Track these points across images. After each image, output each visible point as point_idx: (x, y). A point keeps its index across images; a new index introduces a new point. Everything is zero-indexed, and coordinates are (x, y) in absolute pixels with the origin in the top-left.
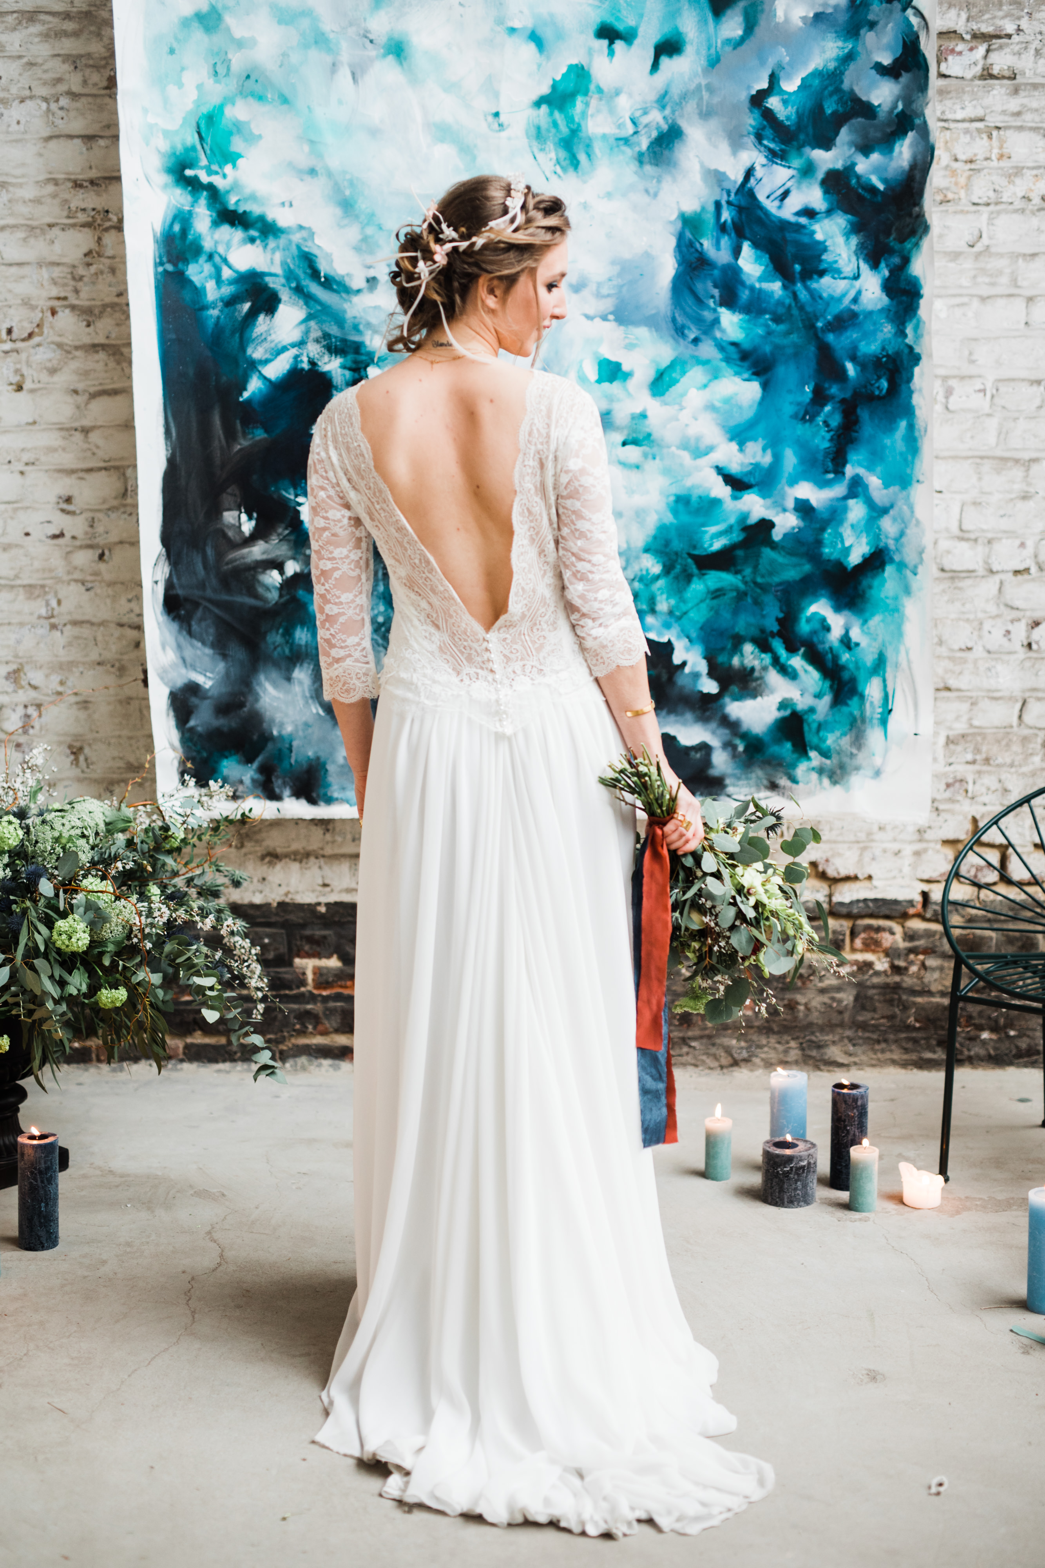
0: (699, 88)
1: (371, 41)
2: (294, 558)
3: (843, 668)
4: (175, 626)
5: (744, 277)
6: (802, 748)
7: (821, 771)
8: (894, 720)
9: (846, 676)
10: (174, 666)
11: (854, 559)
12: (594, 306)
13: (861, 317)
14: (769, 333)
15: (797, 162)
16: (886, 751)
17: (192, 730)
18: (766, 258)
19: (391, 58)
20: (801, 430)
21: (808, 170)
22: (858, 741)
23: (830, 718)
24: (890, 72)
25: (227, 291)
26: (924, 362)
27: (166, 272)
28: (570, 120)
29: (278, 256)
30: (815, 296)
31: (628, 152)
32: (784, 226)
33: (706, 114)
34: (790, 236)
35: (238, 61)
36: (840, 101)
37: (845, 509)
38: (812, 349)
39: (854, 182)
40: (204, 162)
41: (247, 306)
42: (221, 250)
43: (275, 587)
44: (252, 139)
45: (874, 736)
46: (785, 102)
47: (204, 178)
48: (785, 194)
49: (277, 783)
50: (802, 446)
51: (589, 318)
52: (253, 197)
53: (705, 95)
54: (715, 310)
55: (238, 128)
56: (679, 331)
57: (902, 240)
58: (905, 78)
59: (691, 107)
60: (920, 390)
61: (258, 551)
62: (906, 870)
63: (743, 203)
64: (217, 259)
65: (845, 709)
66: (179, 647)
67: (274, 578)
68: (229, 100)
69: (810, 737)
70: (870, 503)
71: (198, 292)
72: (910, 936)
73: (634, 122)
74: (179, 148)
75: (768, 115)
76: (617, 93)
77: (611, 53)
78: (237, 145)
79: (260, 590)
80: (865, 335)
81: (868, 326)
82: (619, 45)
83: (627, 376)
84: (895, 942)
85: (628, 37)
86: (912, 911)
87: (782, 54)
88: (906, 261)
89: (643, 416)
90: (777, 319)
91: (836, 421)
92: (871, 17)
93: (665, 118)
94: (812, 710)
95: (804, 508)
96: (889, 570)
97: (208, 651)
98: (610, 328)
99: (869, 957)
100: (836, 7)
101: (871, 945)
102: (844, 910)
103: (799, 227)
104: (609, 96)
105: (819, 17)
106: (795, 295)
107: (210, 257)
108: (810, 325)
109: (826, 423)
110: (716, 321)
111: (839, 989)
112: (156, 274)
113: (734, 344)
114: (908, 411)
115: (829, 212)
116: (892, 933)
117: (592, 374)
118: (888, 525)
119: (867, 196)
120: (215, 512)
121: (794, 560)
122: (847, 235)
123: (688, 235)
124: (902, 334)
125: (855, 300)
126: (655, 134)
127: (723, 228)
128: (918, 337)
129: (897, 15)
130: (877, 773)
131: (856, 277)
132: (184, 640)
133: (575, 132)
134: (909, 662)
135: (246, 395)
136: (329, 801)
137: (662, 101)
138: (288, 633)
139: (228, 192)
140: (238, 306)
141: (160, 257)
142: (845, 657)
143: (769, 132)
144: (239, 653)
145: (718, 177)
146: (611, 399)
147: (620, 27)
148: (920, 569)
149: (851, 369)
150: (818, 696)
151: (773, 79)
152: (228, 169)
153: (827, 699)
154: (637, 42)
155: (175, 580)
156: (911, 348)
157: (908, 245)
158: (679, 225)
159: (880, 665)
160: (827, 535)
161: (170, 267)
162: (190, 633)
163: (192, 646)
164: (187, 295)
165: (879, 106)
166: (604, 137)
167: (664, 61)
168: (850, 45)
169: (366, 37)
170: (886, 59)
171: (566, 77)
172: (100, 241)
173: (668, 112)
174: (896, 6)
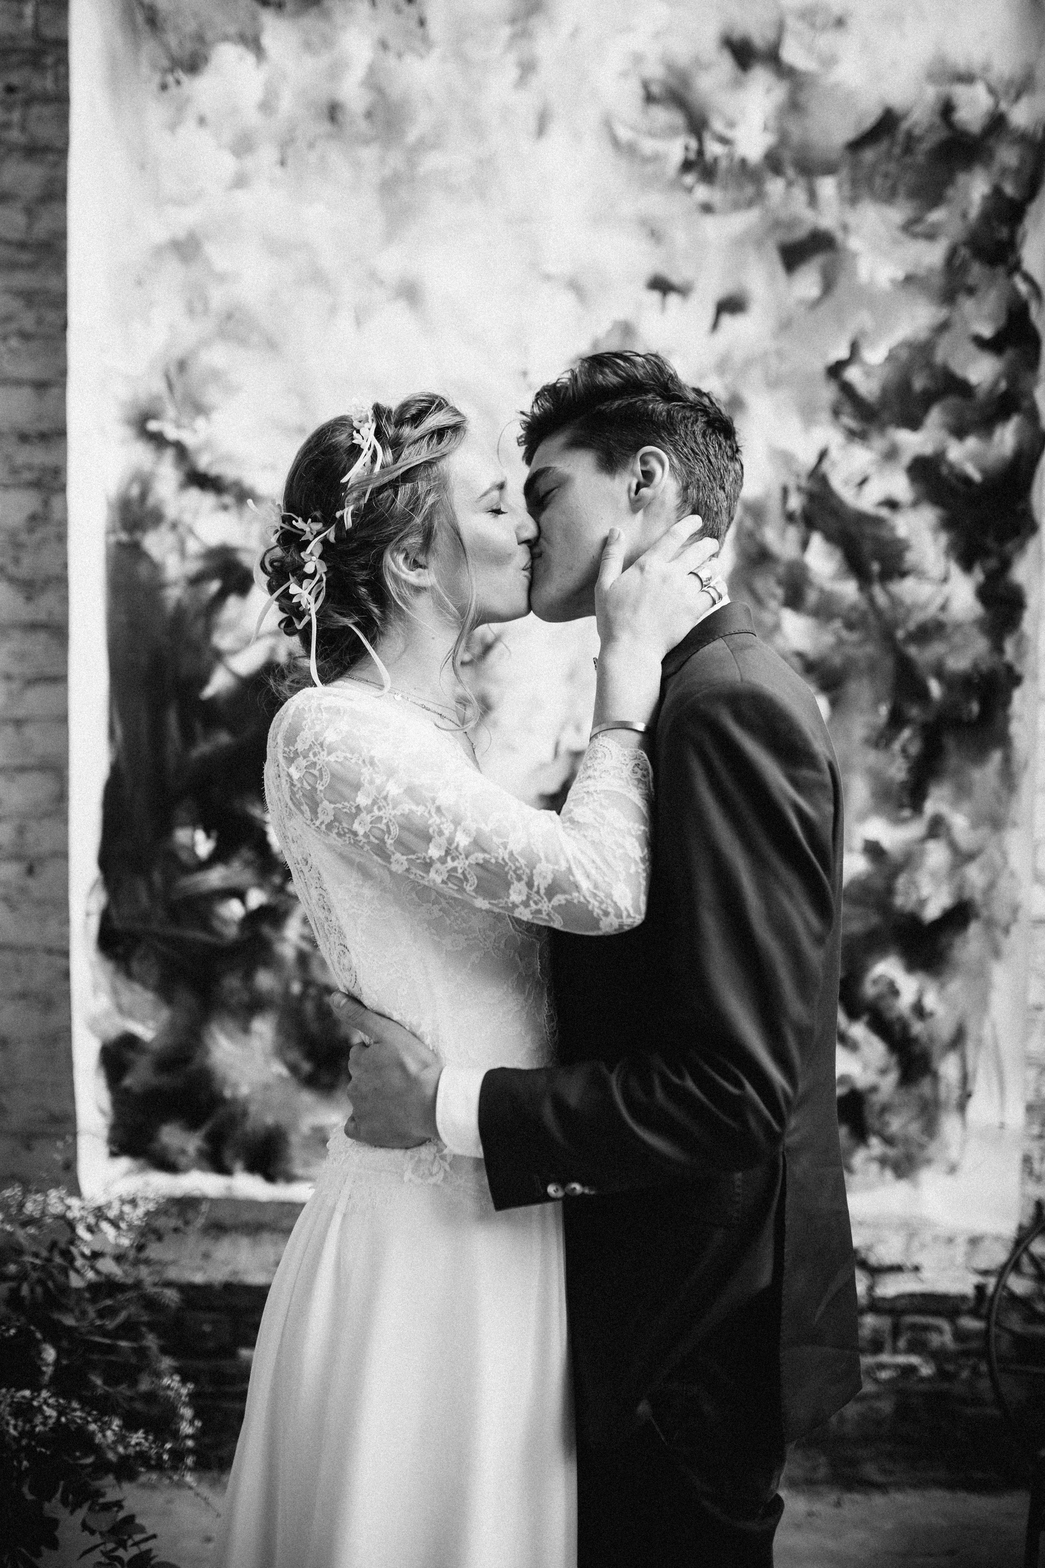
0: (766, 354)
1: (382, 283)
2: (260, 886)
3: (915, 1040)
4: (110, 966)
5: (811, 575)
6: (860, 1134)
7: (883, 1161)
8: (975, 1107)
9: (917, 1050)
10: (107, 1015)
11: (932, 912)
13: (949, 630)
14: (840, 642)
15: (879, 443)
16: (964, 1142)
17: (127, 1091)
18: (838, 555)
19: (402, 303)
20: (872, 757)
21: (891, 454)
22: (931, 1127)
23: (897, 1100)
24: (994, 345)
25: (194, 567)
26: (1027, 684)
27: (119, 542)
29: (256, 529)
30: (895, 601)
32: (862, 518)
33: (774, 383)
34: (868, 530)
35: (218, 297)
36: (933, 376)
37: (922, 853)
38: (888, 664)
39: (944, 470)
40: (171, 412)
41: (214, 586)
42: (187, 518)
43: (235, 922)
44: (230, 389)
45: (950, 1125)
46: (868, 373)
47: (171, 433)
48: (863, 482)
49: (228, 1155)
50: (876, 776)
52: (228, 458)
53: (773, 361)
54: (776, 614)
55: (215, 375)
57: (1002, 539)
58: (1010, 353)
59: (756, 374)
60: (1021, 718)
61: (215, 877)
62: (960, 1259)
63: (816, 488)
64: (181, 529)
65: (915, 1091)
66: (115, 992)
67: (234, 909)
68: (205, 343)
69: (872, 1121)
70: (953, 846)
71: (156, 568)
72: (960, 1335)
74: (143, 396)
75: (847, 389)
77: (663, 307)
78: (212, 395)
79: (216, 924)
80: (954, 649)
81: (957, 639)
82: (673, 299)
84: (943, 1344)
85: (683, 291)
86: (965, 1307)
88: (1006, 564)
90: (850, 626)
91: (914, 749)
92: (971, 280)
93: (726, 387)
94: (874, 1089)
95: (874, 850)
96: (974, 928)
97: (150, 996)
99: (914, 1360)
100: (931, 270)
101: (917, 1346)
102: (887, 1306)
103: (878, 521)
105: (910, 280)
106: (871, 600)
107: (174, 526)
108: (887, 635)
109: (904, 750)
110: (777, 627)
111: (877, 1396)
112: (108, 546)
113: (800, 655)
114: (1004, 740)
115: (915, 504)
116: (939, 1331)
118: (975, 875)
119: (961, 487)
120: (166, 829)
121: (859, 910)
122: (936, 530)
123: (748, 524)
124: (998, 648)
125: (943, 608)
127: (790, 517)
128: (1021, 653)
129: (1001, 280)
130: (953, 1169)
131: (945, 580)
132: (121, 983)
134: (995, 1039)
135: (209, 691)
136: (290, 1178)
137: (722, 366)
138: (248, 976)
139: (199, 450)
140: (205, 586)
141: (114, 523)
142: (917, 1028)
143: (847, 408)
144: (186, 998)
145: (785, 458)
147: (675, 279)
148: (1014, 929)
149: (935, 688)
150: (883, 1072)
151: (855, 348)
152: (200, 423)
153: (893, 1077)
154: (695, 298)
155: (113, 913)
156: (1010, 668)
157: (1009, 546)
159: (958, 1040)
160: (901, 882)
161: (124, 537)
162: (129, 975)
163: (132, 991)
164: (143, 570)
165: (979, 385)
167: (727, 320)
168: (942, 313)
169: (374, 277)
170: (987, 331)
171: (609, 333)
172: (46, 503)
173: (728, 379)
174: (1001, 270)
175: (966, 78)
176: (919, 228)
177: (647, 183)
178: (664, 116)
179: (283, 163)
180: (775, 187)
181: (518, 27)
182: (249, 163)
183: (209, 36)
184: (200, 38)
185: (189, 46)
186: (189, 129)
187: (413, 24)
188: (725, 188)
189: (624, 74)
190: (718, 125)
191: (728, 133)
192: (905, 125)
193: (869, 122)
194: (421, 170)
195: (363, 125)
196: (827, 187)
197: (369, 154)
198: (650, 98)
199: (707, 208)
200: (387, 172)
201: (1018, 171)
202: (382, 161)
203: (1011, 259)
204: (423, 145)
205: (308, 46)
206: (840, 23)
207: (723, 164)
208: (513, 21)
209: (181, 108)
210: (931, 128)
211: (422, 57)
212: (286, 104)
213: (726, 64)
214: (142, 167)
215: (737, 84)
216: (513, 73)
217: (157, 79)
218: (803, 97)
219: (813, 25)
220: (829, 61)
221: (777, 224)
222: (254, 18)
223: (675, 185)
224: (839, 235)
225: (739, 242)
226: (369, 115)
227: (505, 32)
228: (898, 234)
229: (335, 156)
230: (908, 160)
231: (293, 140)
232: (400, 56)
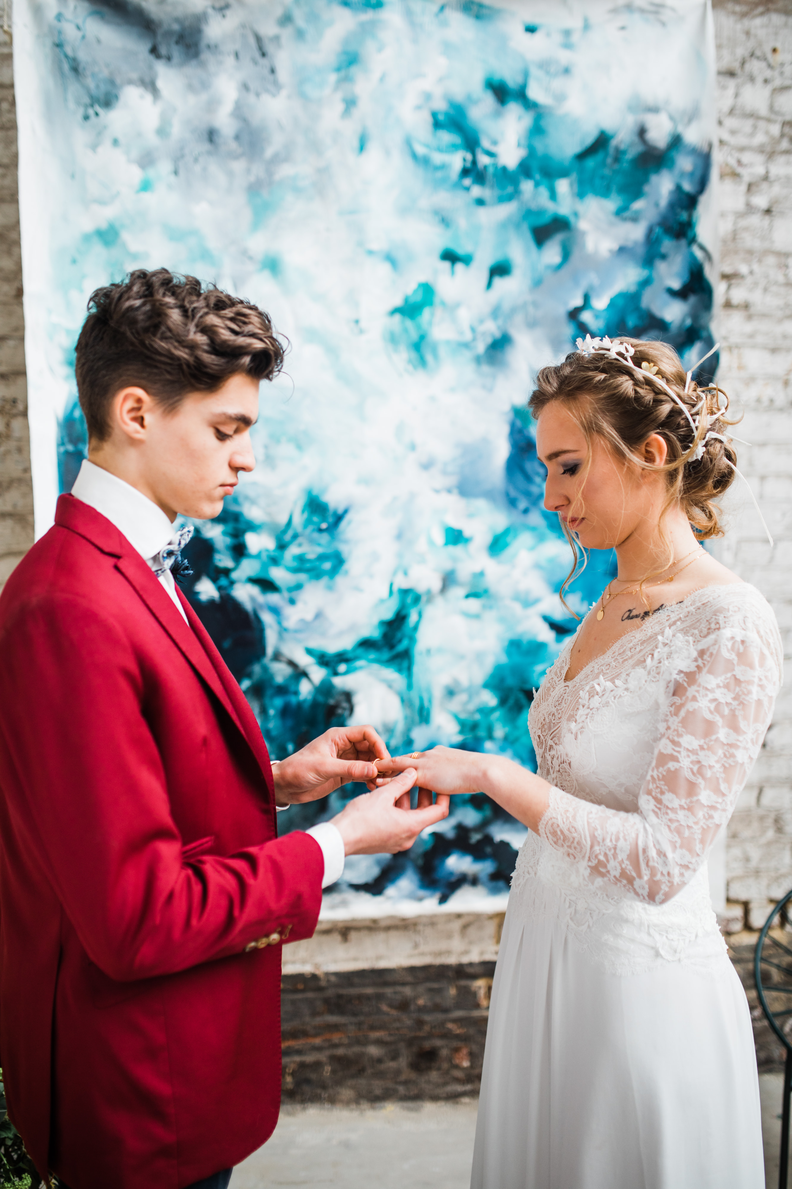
0: (525, 304)
1: (251, 258)
12: (441, 482)
19: (266, 274)
24: (682, 294)
27: (67, 453)
28: (418, 327)
31: (468, 355)
33: (532, 324)
36: (642, 316)
46: (597, 316)
51: (437, 491)
53: (531, 309)
56: (512, 503)
58: (693, 299)
59: (519, 319)
73: (473, 330)
75: (582, 327)
76: (457, 305)
77: (453, 273)
82: (459, 266)
83: (467, 541)
85: (467, 260)
87: (592, 278)
89: (482, 574)
92: (663, 250)
93: (499, 328)
98: (454, 501)
100: (636, 243)
104: (451, 308)
105: (622, 250)
112: (59, 454)
117: (439, 538)
123: (519, 423)
126: (489, 340)
129: (684, 249)
133: (422, 337)
137: (495, 313)
141: (62, 439)
146: (455, 559)
147: (460, 251)
151: (587, 298)
154: (475, 264)
158: (511, 416)
161: (70, 448)
165: (672, 322)
166: (448, 342)
167: (498, 281)
168: (644, 273)
169: (245, 254)
170: (676, 284)
171: (415, 292)
172: (8, 425)
173: (500, 322)
174: (683, 242)
175: (654, 110)
176: (627, 214)
177: (438, 184)
178: (447, 137)
179: (176, 173)
180: (527, 186)
181: (343, 73)
182: (151, 173)
183: (118, 81)
184: (112, 82)
185: (103, 88)
186: (106, 149)
187: (266, 72)
188: (492, 187)
189: (418, 108)
190: (485, 143)
191: (493, 149)
192: (614, 143)
193: (589, 140)
194: (277, 177)
195: (233, 145)
196: (563, 186)
197: (238, 166)
198: (437, 125)
199: (480, 202)
200: (252, 179)
201: (692, 174)
202: (248, 171)
203: (690, 234)
204: (276, 160)
205: (190, 88)
206: (567, 71)
207: (491, 170)
208: (338, 69)
209: (100, 133)
210: (631, 145)
211: (274, 96)
212: (177, 130)
213: (489, 100)
214: (73, 176)
215: (498, 114)
216: (340, 107)
217: (81, 112)
218: (543, 123)
219: (548, 73)
220: (561, 98)
221: (528, 213)
222: (151, 67)
223: (457, 185)
224: (572, 220)
225: (504, 226)
226: (237, 138)
227: (333, 78)
228: (613, 219)
229: (214, 168)
230: (616, 167)
231: (182, 156)
232: (258, 95)
